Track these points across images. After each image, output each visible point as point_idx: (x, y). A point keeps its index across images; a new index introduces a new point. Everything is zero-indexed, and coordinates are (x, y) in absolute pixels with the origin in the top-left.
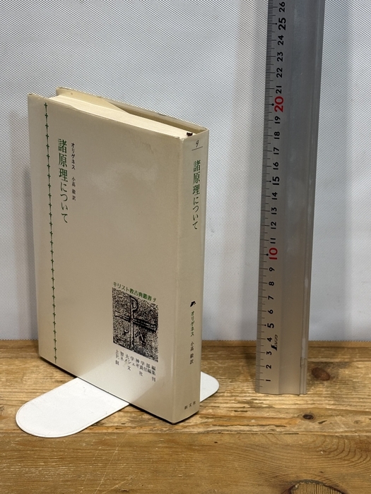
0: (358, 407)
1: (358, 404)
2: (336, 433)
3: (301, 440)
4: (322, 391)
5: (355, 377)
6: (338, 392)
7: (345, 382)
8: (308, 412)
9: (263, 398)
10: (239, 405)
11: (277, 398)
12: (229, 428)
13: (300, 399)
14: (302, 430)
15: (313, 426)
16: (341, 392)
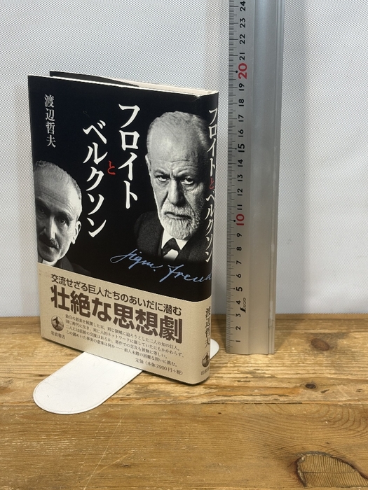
0: (359, 376)
1: (359, 373)
2: (339, 401)
3: (305, 410)
4: (322, 360)
5: (353, 347)
7: (344, 352)
8: (310, 382)
9: (265, 368)
10: (242, 376)
11: (279, 368)
12: (233, 398)
13: (302, 368)
14: (306, 399)
15: (316, 395)
16: (341, 361)
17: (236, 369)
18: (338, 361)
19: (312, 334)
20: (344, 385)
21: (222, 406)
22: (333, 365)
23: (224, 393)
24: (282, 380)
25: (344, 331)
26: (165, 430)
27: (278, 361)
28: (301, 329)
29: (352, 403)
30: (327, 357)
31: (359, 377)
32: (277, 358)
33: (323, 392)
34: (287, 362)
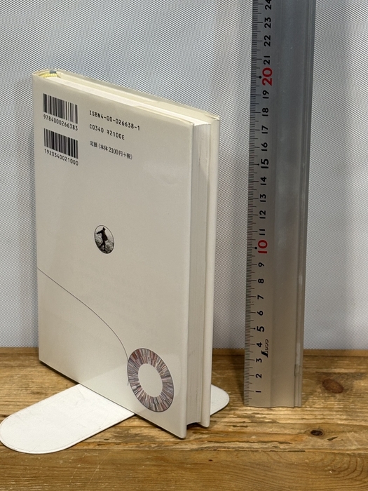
2: (347, 450)
3: (308, 458)
6: (352, 406)
7: (359, 395)
8: (316, 428)
10: (238, 420)
12: (226, 445)
13: (309, 413)
14: (309, 447)
15: (321, 442)
16: (355, 405)
19: (324, 373)
20: (355, 432)
21: (214, 453)
22: (345, 410)
23: (217, 439)
24: (284, 426)
26: (149, 477)
30: (340, 400)
33: (330, 440)
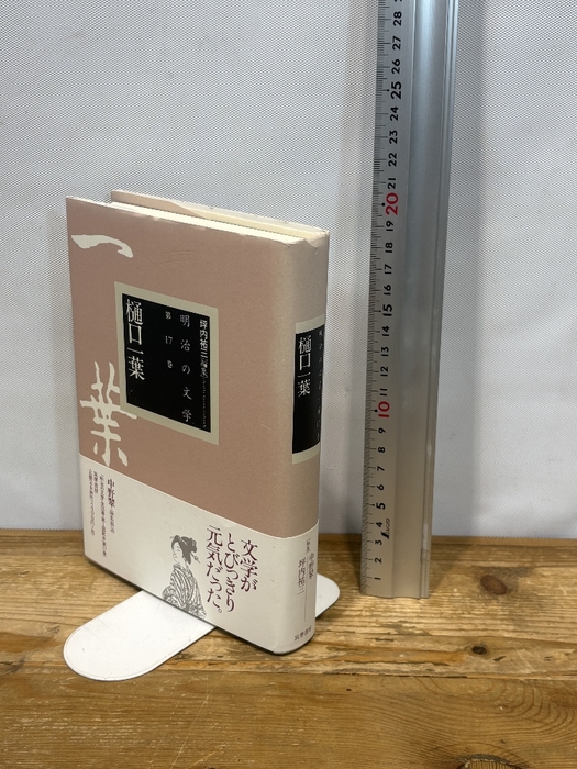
0: (549, 636)
1: (548, 631)
2: (520, 676)
3: (471, 688)
4: (496, 610)
5: (540, 590)
8: (478, 643)
9: (415, 620)
10: (382, 630)
11: (435, 621)
12: (368, 666)
13: (468, 621)
14: (472, 671)
15: (487, 664)
16: (523, 612)
17: (374, 619)
18: (519, 612)
19: (482, 568)
20: (527, 649)
21: (353, 679)
22: (512, 618)
23: (357, 658)
24: (438, 640)
25: (527, 565)
26: (270, 713)
27: (434, 609)
28: (467, 559)
29: (538, 678)
30: (503, 604)
31: (549, 638)
32: (432, 604)
33: (497, 660)
34: (447, 610)
